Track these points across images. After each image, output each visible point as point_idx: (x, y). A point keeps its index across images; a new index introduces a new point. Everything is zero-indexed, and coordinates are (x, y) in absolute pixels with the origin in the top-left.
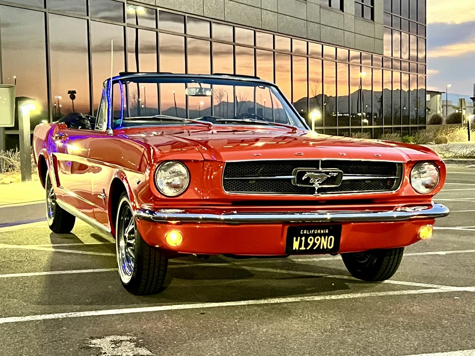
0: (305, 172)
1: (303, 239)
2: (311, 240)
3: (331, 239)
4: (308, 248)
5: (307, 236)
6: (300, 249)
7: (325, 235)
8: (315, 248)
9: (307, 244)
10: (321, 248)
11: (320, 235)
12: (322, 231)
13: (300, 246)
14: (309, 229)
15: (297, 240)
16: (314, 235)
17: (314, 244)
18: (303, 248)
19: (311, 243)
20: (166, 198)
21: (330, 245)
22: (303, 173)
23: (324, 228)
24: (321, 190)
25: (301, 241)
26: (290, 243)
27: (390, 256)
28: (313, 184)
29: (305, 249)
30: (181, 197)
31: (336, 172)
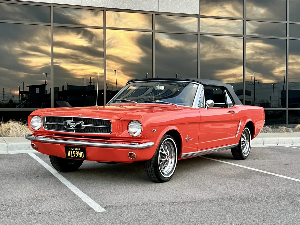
1: (71, 152)
3: (82, 153)
4: (74, 156)
5: (73, 151)
7: (79, 151)
8: (77, 157)
10: (79, 157)
11: (78, 151)
13: (71, 155)
14: (73, 148)
15: (69, 152)
16: (76, 151)
17: (76, 155)
18: (72, 156)
19: (75, 154)
21: (83, 156)
23: (78, 148)
24: (77, 131)
25: (71, 153)
26: (67, 154)
28: (71, 127)
31: (79, 123)
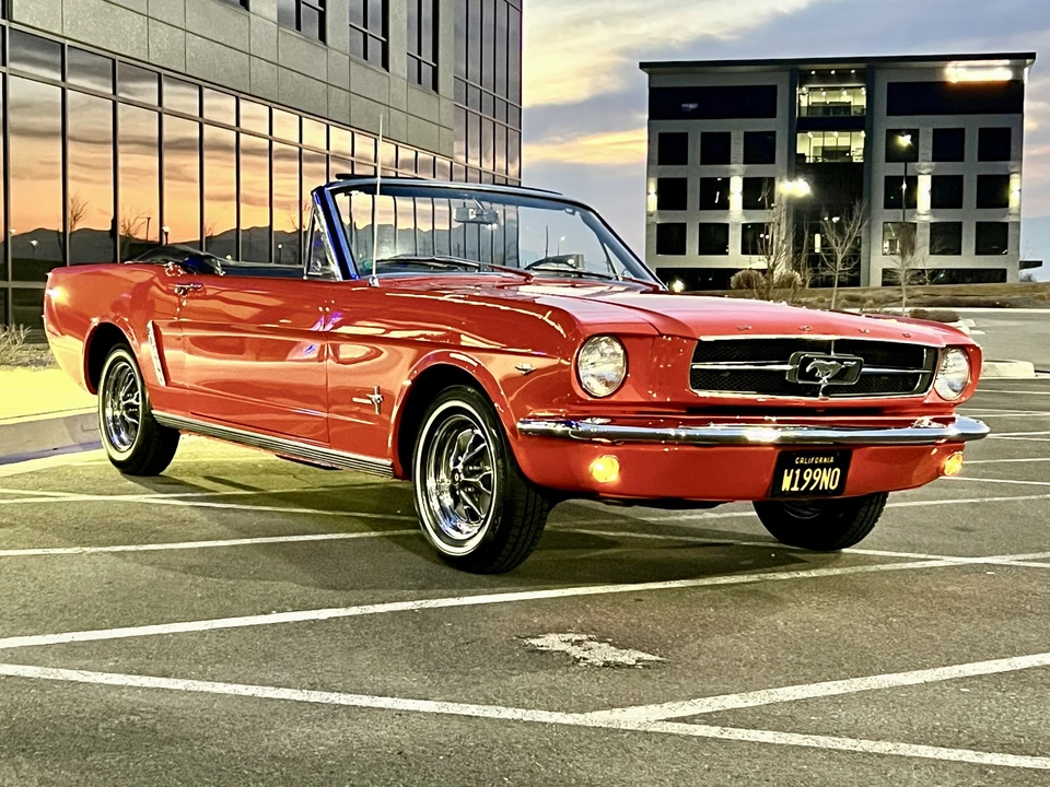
0: (812, 360)
1: (798, 472)
2: (808, 473)
3: (836, 473)
4: (802, 489)
5: (803, 468)
6: (793, 489)
7: (827, 466)
8: (812, 489)
9: (802, 482)
10: (821, 488)
11: (822, 466)
12: (825, 460)
13: (792, 485)
14: (808, 456)
15: (788, 475)
16: (813, 466)
17: (812, 481)
18: (795, 488)
19: (808, 479)
20: (590, 399)
21: (833, 485)
22: (808, 361)
23: (827, 455)
24: (828, 391)
25: (794, 475)
26: (778, 479)
27: (870, 505)
28: (820, 379)
29: (797, 489)
30: (613, 399)
31: (852, 361)
